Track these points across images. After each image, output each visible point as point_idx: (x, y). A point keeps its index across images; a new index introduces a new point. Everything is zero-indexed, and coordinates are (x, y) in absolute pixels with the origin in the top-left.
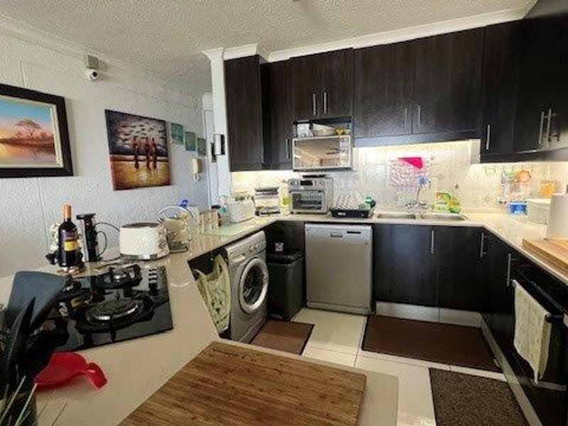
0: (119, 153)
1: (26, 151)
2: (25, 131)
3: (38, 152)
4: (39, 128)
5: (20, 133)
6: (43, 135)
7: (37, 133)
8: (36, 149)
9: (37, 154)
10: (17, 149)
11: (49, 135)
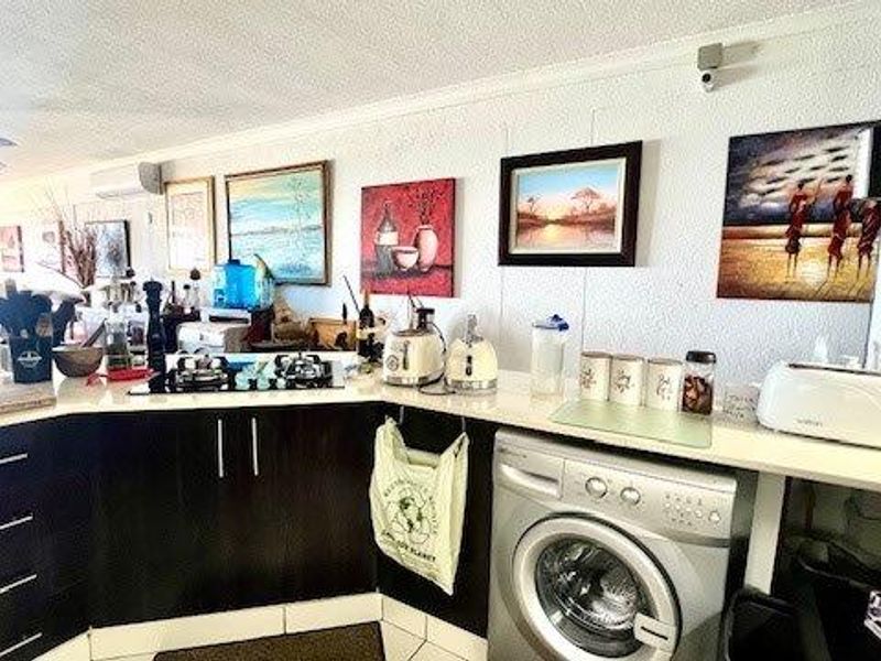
0: (743, 222)
1: (578, 231)
2: (580, 206)
3: (592, 231)
4: (598, 197)
5: (575, 209)
6: (603, 207)
7: (595, 206)
8: (590, 228)
9: (590, 235)
10: (568, 230)
11: (609, 206)
